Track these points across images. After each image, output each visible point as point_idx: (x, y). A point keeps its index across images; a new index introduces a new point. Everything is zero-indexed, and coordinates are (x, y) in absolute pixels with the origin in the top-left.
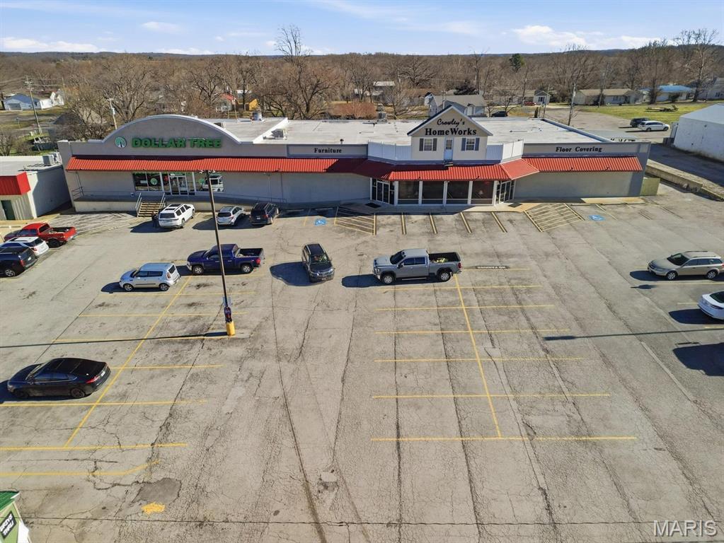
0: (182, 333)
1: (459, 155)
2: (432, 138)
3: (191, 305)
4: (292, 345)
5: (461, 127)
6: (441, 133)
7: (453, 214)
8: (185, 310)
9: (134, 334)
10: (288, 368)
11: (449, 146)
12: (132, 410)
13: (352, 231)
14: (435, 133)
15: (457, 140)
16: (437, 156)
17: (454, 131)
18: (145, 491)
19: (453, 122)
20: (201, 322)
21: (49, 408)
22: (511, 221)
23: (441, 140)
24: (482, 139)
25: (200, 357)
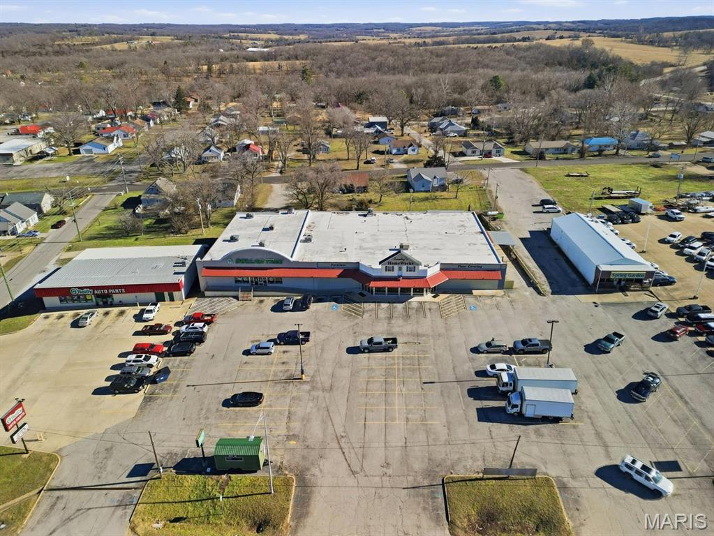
0: (283, 378)
1: (405, 273)
2: (392, 266)
3: (283, 363)
4: (327, 385)
5: (406, 261)
6: (396, 264)
7: (402, 303)
8: (281, 366)
9: (264, 379)
10: (327, 395)
11: (400, 269)
12: (275, 411)
13: (351, 315)
14: (393, 264)
15: (404, 267)
16: (395, 273)
17: (402, 263)
18: (289, 438)
19: (401, 259)
20: (290, 373)
21: (247, 411)
22: (430, 309)
23: (396, 267)
24: (416, 267)
25: (293, 389)
